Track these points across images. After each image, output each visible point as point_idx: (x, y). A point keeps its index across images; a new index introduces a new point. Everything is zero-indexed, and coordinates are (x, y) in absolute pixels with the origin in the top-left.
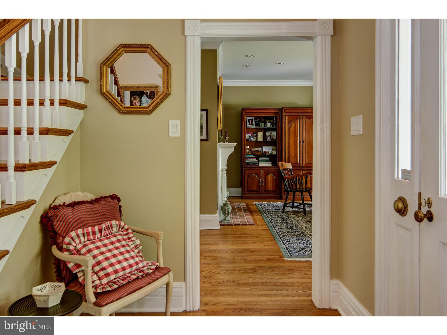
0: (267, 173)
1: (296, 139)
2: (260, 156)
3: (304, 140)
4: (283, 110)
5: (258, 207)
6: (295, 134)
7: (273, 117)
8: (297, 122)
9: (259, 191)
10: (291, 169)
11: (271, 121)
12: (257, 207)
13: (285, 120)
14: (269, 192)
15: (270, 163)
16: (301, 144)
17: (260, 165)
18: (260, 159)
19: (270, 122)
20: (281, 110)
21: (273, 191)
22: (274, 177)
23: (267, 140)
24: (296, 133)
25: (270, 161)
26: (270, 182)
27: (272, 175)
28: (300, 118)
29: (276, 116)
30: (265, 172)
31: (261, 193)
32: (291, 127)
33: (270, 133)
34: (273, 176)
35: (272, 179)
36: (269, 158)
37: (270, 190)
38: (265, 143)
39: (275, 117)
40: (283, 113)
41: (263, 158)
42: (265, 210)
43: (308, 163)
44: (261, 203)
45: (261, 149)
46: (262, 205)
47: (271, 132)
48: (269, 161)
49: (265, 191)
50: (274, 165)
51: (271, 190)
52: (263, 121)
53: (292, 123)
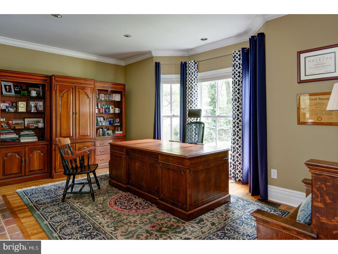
0: (31, 151)
1: (68, 110)
2: (21, 130)
3: (77, 112)
4: (54, 77)
5: (23, 199)
6: (67, 104)
7: (40, 84)
8: (69, 92)
9: (21, 173)
10: (70, 145)
11: (37, 89)
12: (21, 199)
13: (55, 89)
14: (35, 172)
15: (36, 137)
16: (74, 115)
17: (22, 141)
18: (22, 133)
19: (35, 90)
20: (51, 77)
21: (39, 170)
22: (42, 154)
23: (32, 111)
24: (69, 104)
25: (36, 136)
26: (36, 160)
27: (39, 151)
28: (72, 88)
29: (44, 83)
30: (29, 149)
31: (24, 175)
32: (63, 97)
33: (35, 103)
34: (40, 154)
35: (39, 156)
36: (34, 132)
37: (36, 169)
38: (28, 114)
39: (42, 85)
40: (54, 80)
41: (26, 132)
42: (36, 201)
43: (81, 136)
44: (25, 189)
45: (22, 122)
46: (27, 193)
47: (37, 102)
48: (34, 136)
49: (30, 171)
50: (42, 140)
51: (38, 169)
52: (26, 88)
53: (63, 92)
